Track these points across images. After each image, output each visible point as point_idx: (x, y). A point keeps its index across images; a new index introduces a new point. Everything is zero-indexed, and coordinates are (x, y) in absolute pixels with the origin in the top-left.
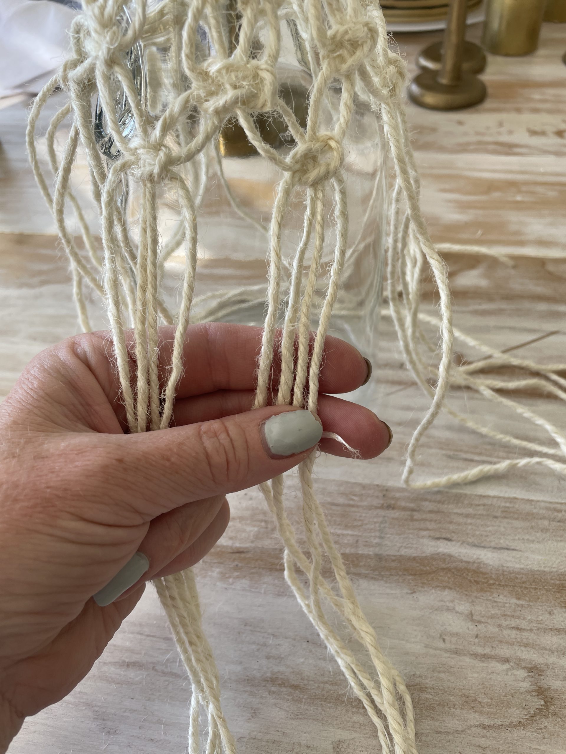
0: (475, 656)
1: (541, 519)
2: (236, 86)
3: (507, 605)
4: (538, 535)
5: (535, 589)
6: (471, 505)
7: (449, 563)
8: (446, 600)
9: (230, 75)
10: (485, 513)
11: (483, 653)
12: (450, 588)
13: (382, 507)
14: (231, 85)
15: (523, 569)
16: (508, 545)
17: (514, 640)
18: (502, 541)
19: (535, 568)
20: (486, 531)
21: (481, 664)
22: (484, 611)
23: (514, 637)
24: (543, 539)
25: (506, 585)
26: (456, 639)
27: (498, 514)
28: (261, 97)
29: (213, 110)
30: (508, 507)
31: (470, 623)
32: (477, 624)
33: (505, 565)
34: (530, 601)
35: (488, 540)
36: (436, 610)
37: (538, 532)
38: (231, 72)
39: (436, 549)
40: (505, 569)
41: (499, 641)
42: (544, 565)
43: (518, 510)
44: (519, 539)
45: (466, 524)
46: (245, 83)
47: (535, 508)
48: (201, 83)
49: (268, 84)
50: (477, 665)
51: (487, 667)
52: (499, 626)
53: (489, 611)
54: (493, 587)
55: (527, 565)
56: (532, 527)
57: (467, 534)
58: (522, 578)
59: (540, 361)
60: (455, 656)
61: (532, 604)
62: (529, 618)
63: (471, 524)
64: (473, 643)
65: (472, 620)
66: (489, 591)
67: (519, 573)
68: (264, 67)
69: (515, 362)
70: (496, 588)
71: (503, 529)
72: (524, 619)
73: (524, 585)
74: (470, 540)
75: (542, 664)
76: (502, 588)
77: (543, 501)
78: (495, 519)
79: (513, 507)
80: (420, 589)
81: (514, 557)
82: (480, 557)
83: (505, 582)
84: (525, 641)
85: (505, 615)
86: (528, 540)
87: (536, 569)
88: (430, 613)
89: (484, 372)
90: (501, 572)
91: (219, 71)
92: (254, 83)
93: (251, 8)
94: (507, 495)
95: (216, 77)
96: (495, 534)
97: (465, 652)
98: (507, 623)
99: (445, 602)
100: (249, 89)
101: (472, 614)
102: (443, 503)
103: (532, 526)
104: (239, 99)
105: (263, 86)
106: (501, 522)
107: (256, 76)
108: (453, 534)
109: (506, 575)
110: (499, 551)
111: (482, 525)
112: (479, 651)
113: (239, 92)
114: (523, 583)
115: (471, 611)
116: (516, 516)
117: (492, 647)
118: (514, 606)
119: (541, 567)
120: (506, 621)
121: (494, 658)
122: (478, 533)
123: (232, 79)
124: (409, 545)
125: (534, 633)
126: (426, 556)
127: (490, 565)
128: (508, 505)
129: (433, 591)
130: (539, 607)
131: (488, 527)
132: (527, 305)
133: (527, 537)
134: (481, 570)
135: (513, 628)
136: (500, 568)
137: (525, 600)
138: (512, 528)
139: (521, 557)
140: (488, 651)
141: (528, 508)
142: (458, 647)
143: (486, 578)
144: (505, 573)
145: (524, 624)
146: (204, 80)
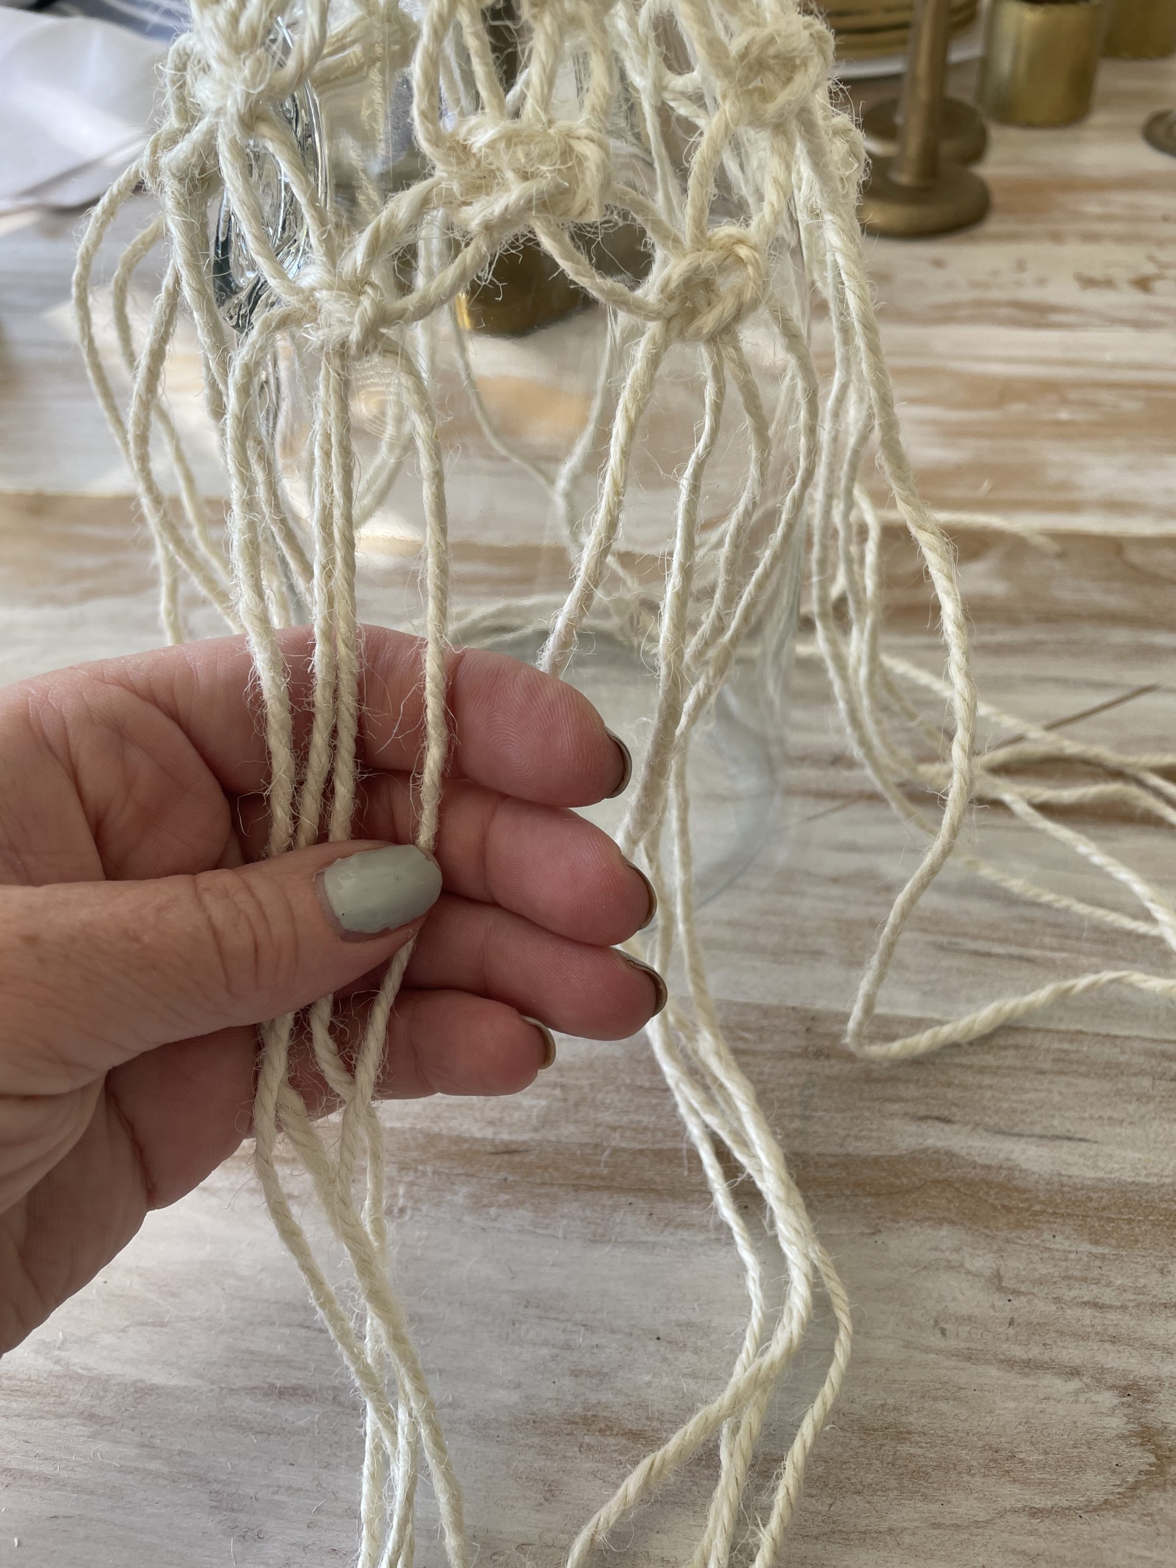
0: (1009, 1363)
1: (1136, 1075)
2: (526, 173)
3: (1072, 1256)
4: (1131, 1108)
5: (1130, 1221)
7: (947, 1170)
8: (944, 1247)
9: (514, 152)
10: (1018, 1063)
11: (1025, 1357)
12: (953, 1223)
13: (804, 1054)
14: (516, 171)
15: (1102, 1180)
16: (1069, 1131)
17: (1090, 1330)
18: (1056, 1122)
19: (1128, 1176)
20: (1022, 1102)
21: (1021, 1382)
22: (1025, 1269)
23: (1088, 1322)
24: (1142, 1117)
25: (1069, 1215)
26: (968, 1328)
27: (1047, 1066)
28: (578, 195)
29: (481, 224)
30: (1066, 1051)
31: (996, 1296)
32: (1011, 1297)
33: (1064, 1173)
34: (1119, 1246)
35: (1028, 1120)
36: (925, 1268)
37: (1130, 1102)
38: (515, 145)
39: (920, 1141)
40: (1065, 1180)
41: (1057, 1331)
42: (1145, 1172)
43: (1087, 1057)
44: (1092, 1118)
45: (980, 1087)
46: (544, 168)
47: (1123, 1052)
48: (455, 169)
49: (594, 169)
50: (1014, 1383)
51: (1034, 1386)
52: (1057, 1300)
53: (1035, 1269)
54: (1041, 1218)
55: (1110, 1172)
56: (1118, 1093)
57: (984, 1108)
58: (1102, 1198)
59: (1122, 746)
60: (968, 1364)
61: (1124, 1253)
62: (1118, 1282)
63: (990, 1087)
64: (1002, 1337)
65: (1001, 1289)
66: (1033, 1227)
67: (1094, 1189)
68: (583, 131)
69: (1072, 748)
70: (1048, 1222)
71: (1056, 1098)
72: (1108, 1285)
73: (1105, 1214)
74: (991, 1122)
75: (1150, 1378)
76: (1058, 1220)
77: (1138, 1037)
78: (1040, 1077)
79: (1077, 1051)
80: (890, 1224)
81: (1082, 1155)
82: (1013, 1156)
83: (1067, 1207)
84: (1111, 1331)
85: (1068, 1278)
86: (1110, 1118)
87: (1130, 1180)
88: (913, 1275)
89: (1009, 771)
90: (1056, 1186)
91: (492, 145)
92: (562, 167)
93: (551, 13)
94: (1063, 1027)
95: (487, 156)
96: (1042, 1107)
97: (988, 1357)
98: (1074, 1293)
99: (942, 1251)
100: (553, 178)
101: (999, 1277)
103: (1117, 1090)
104: (534, 203)
105: (583, 173)
106: (1052, 1082)
107: (567, 152)
108: (954, 1109)
109: (1069, 1192)
110: (1051, 1144)
111: (1013, 1089)
112: (1018, 1354)
113: (533, 187)
114: (1104, 1209)
115: (998, 1270)
117: (1044, 1345)
118: (1086, 1259)
119: (1138, 1175)
120: (1070, 1289)
121: (1048, 1369)
122: (1005, 1105)
123: (519, 160)
124: (863, 1133)
125: (1131, 1314)
126: (901, 1156)
127: (1033, 1173)
128: (1066, 1046)
129: (917, 1228)
130: (1139, 1259)
131: (1027, 1092)
132: (1088, 632)
133: (1108, 1112)
134: (1015, 1182)
135: (1085, 1303)
136: (1055, 1179)
137: (1110, 1245)
138: (1076, 1094)
139: (1097, 1155)
140: (1035, 1352)
141: (1108, 1052)
142: (972, 1345)
143: (1027, 1200)
144: (1066, 1189)
145: (1107, 1296)
146: (461, 163)
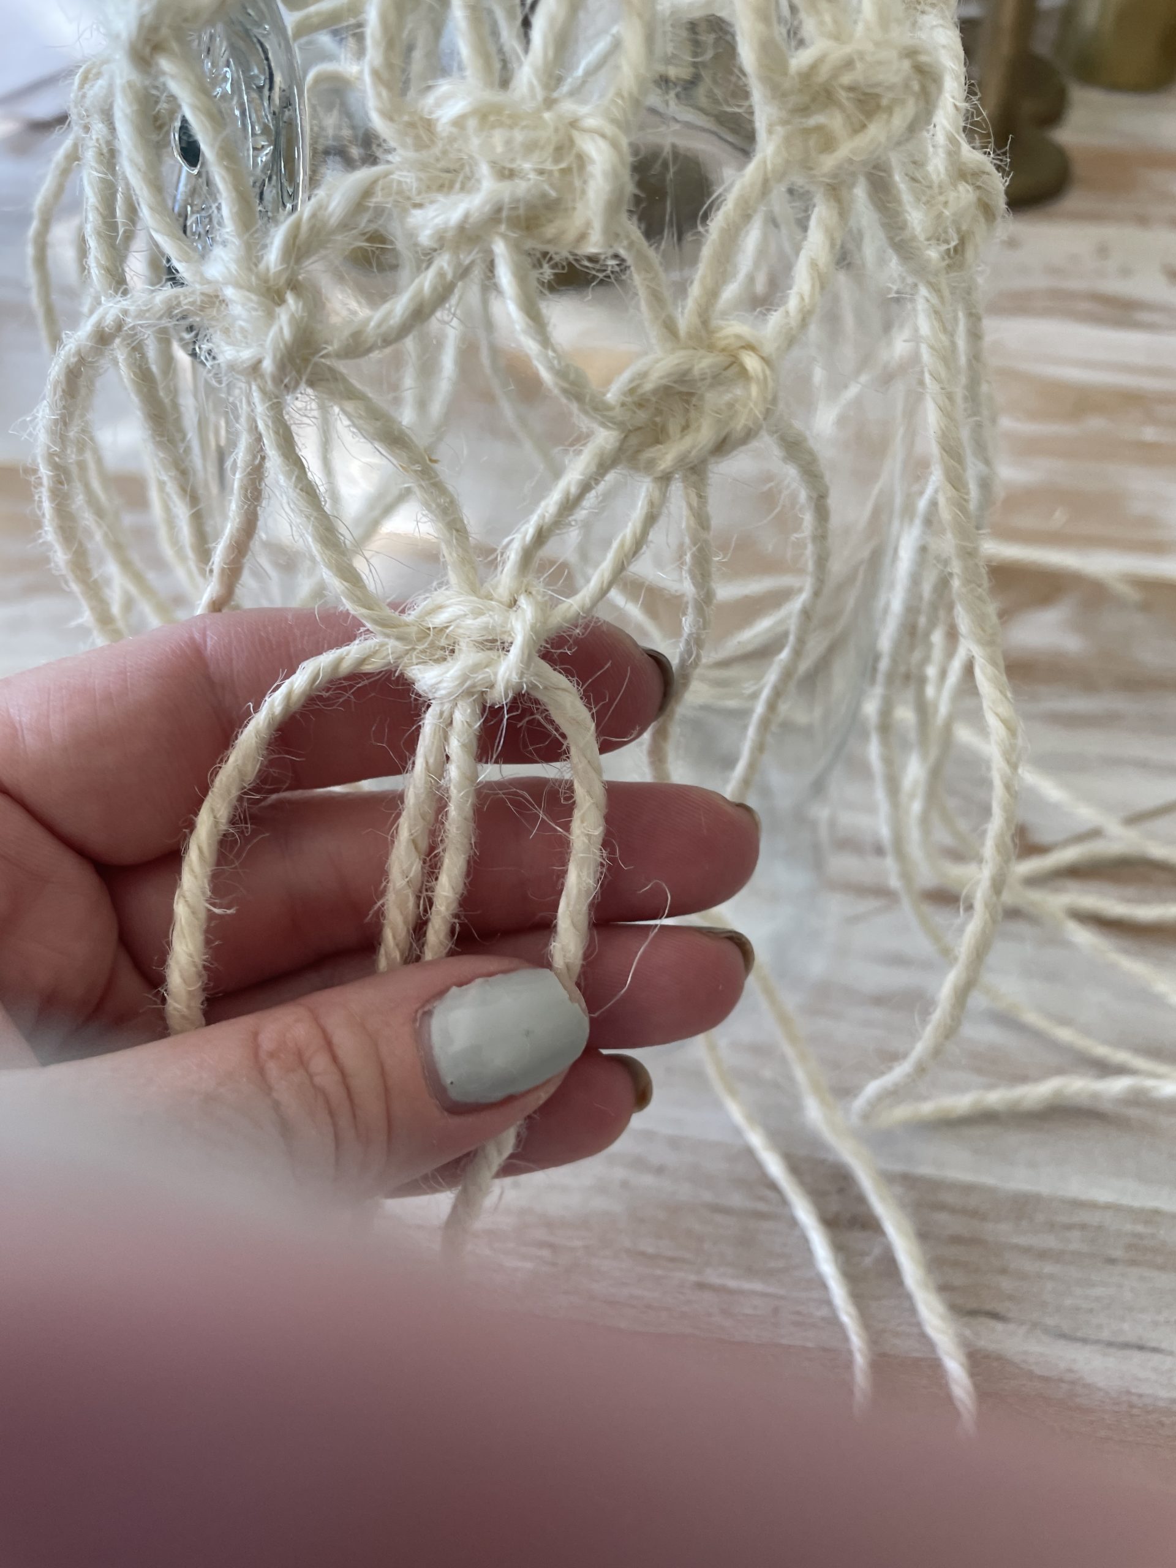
6: (1051, 1227)
10: (1085, 1248)
16: (1141, 1338)
18: (1126, 1327)
20: (1087, 1298)
27: (1118, 1253)
30: (1140, 1236)
33: (1133, 1391)
35: (1094, 1321)
40: (1134, 1399)
43: (1164, 1243)
44: (1167, 1322)
45: (1039, 1276)
57: (1043, 1304)
63: (1051, 1277)
71: (1128, 1295)
74: (1050, 1321)
78: (1110, 1267)
79: (1153, 1236)
81: (1154, 1369)
82: (1076, 1366)
89: (1076, 872)
90: (1124, 1407)
94: (1136, 1204)
96: (1110, 1306)
102: (984, 1218)
106: (1124, 1275)
108: (1008, 1304)
110: (1120, 1355)
111: (1079, 1281)
116: (1160, 1260)
122: (1068, 1302)
127: (1100, 1389)
128: (1140, 1228)
131: (1092, 1286)
134: (1078, 1400)
136: (1123, 1399)
138: (1149, 1291)
139: (1171, 1371)
144: (1135, 1411)
